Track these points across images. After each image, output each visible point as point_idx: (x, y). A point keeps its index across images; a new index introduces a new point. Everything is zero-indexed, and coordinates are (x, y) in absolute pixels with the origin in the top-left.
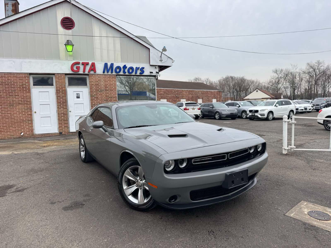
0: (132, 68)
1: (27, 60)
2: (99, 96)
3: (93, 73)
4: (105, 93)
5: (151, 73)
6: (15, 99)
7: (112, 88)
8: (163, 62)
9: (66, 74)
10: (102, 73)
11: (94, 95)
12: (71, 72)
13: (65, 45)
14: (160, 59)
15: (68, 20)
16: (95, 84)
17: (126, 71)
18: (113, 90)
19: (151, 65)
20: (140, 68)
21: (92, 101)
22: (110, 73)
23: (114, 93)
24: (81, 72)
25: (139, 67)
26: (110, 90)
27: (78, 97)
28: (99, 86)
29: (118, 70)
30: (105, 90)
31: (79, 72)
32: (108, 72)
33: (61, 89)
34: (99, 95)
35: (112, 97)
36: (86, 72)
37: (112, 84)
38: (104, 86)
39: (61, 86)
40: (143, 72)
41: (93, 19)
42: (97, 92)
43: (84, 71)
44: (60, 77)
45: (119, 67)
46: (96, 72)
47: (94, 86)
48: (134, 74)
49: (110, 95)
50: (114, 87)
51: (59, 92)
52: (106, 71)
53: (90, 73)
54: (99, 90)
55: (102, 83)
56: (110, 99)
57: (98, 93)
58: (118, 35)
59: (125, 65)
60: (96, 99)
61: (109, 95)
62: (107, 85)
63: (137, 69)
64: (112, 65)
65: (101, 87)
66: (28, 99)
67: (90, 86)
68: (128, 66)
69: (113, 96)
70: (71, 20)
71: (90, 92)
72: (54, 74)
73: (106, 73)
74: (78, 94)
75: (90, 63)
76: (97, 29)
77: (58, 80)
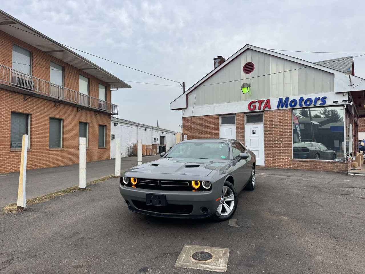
0: (309, 100)
1: (218, 105)
2: (272, 132)
3: (268, 109)
4: (279, 129)
5: (337, 103)
6: (209, 135)
7: (287, 122)
8: (353, 86)
9: (245, 113)
10: (277, 109)
11: (268, 130)
12: (248, 111)
13: (241, 88)
14: (350, 84)
15: (249, 65)
16: (269, 120)
17: (303, 103)
18: (287, 125)
19: (336, 93)
20: (321, 98)
21: (266, 136)
22: (284, 108)
23: (289, 128)
24: (257, 110)
25: (319, 98)
26: (284, 125)
27: (254, 133)
28: (273, 122)
29: (293, 104)
30: (279, 126)
31: (255, 109)
32: (282, 107)
33: (240, 126)
34: (273, 130)
35: (286, 133)
36: (262, 110)
37: (286, 119)
38: (278, 121)
39: (240, 123)
40: (325, 102)
41: (270, 58)
42: (271, 127)
43: (259, 108)
44: (240, 115)
45: (294, 101)
46: (270, 109)
47: (268, 122)
48: (312, 106)
49: (284, 130)
50: (289, 122)
51: (239, 129)
52: (280, 106)
53: (265, 110)
54: (273, 126)
55: (277, 119)
56: (283, 135)
57: (272, 129)
58: (296, 67)
59: (302, 97)
60: (269, 135)
61: (282, 130)
62: (282, 120)
63: (317, 99)
64: (287, 99)
65: (275, 123)
66: (217, 135)
67: (265, 122)
68: (305, 98)
69: (287, 131)
70: (251, 64)
71: (265, 128)
72: (235, 114)
73: (280, 108)
74: (254, 130)
75: (265, 100)
76: (274, 66)
77: (239, 118)
